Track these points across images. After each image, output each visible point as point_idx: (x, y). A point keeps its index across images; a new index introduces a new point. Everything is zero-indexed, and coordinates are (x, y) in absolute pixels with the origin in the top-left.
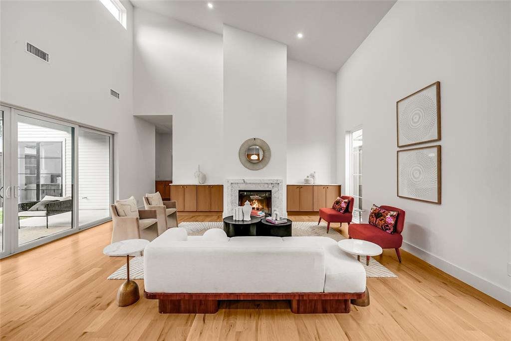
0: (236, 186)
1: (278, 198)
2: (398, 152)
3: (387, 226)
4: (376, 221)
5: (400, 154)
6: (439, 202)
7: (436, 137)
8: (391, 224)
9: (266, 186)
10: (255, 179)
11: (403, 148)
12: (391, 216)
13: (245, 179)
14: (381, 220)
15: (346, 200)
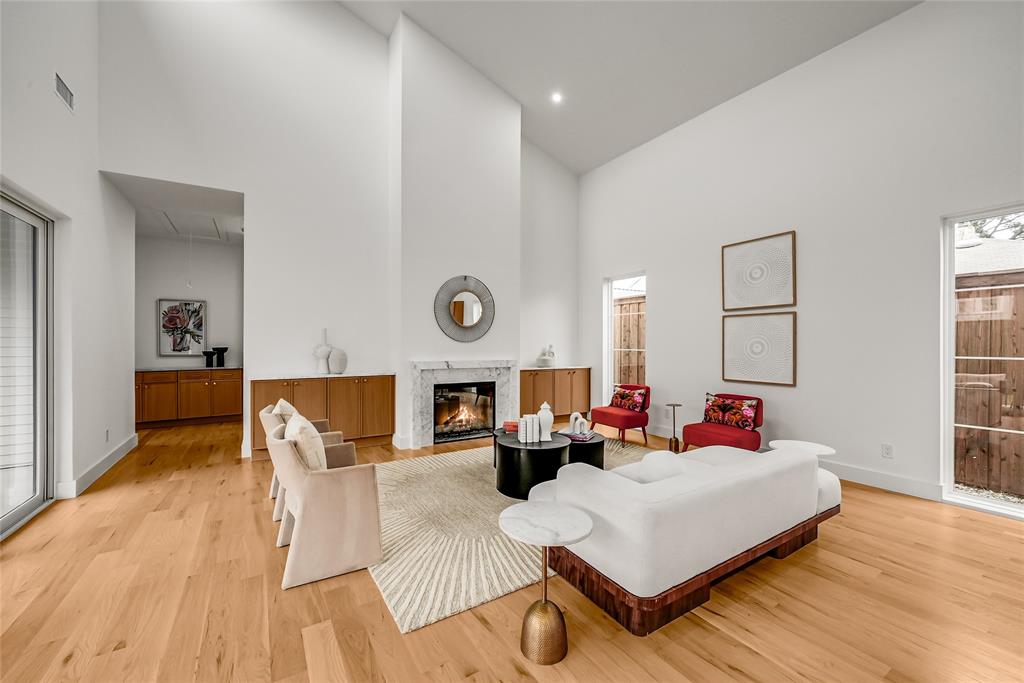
0: (430, 375)
1: (508, 396)
2: (724, 317)
3: (747, 421)
4: (723, 417)
5: (726, 319)
6: (794, 385)
7: (791, 302)
8: (750, 417)
9: (487, 373)
10: (466, 361)
11: (730, 313)
12: (749, 406)
13: (451, 359)
14: (735, 414)
15: (643, 391)
